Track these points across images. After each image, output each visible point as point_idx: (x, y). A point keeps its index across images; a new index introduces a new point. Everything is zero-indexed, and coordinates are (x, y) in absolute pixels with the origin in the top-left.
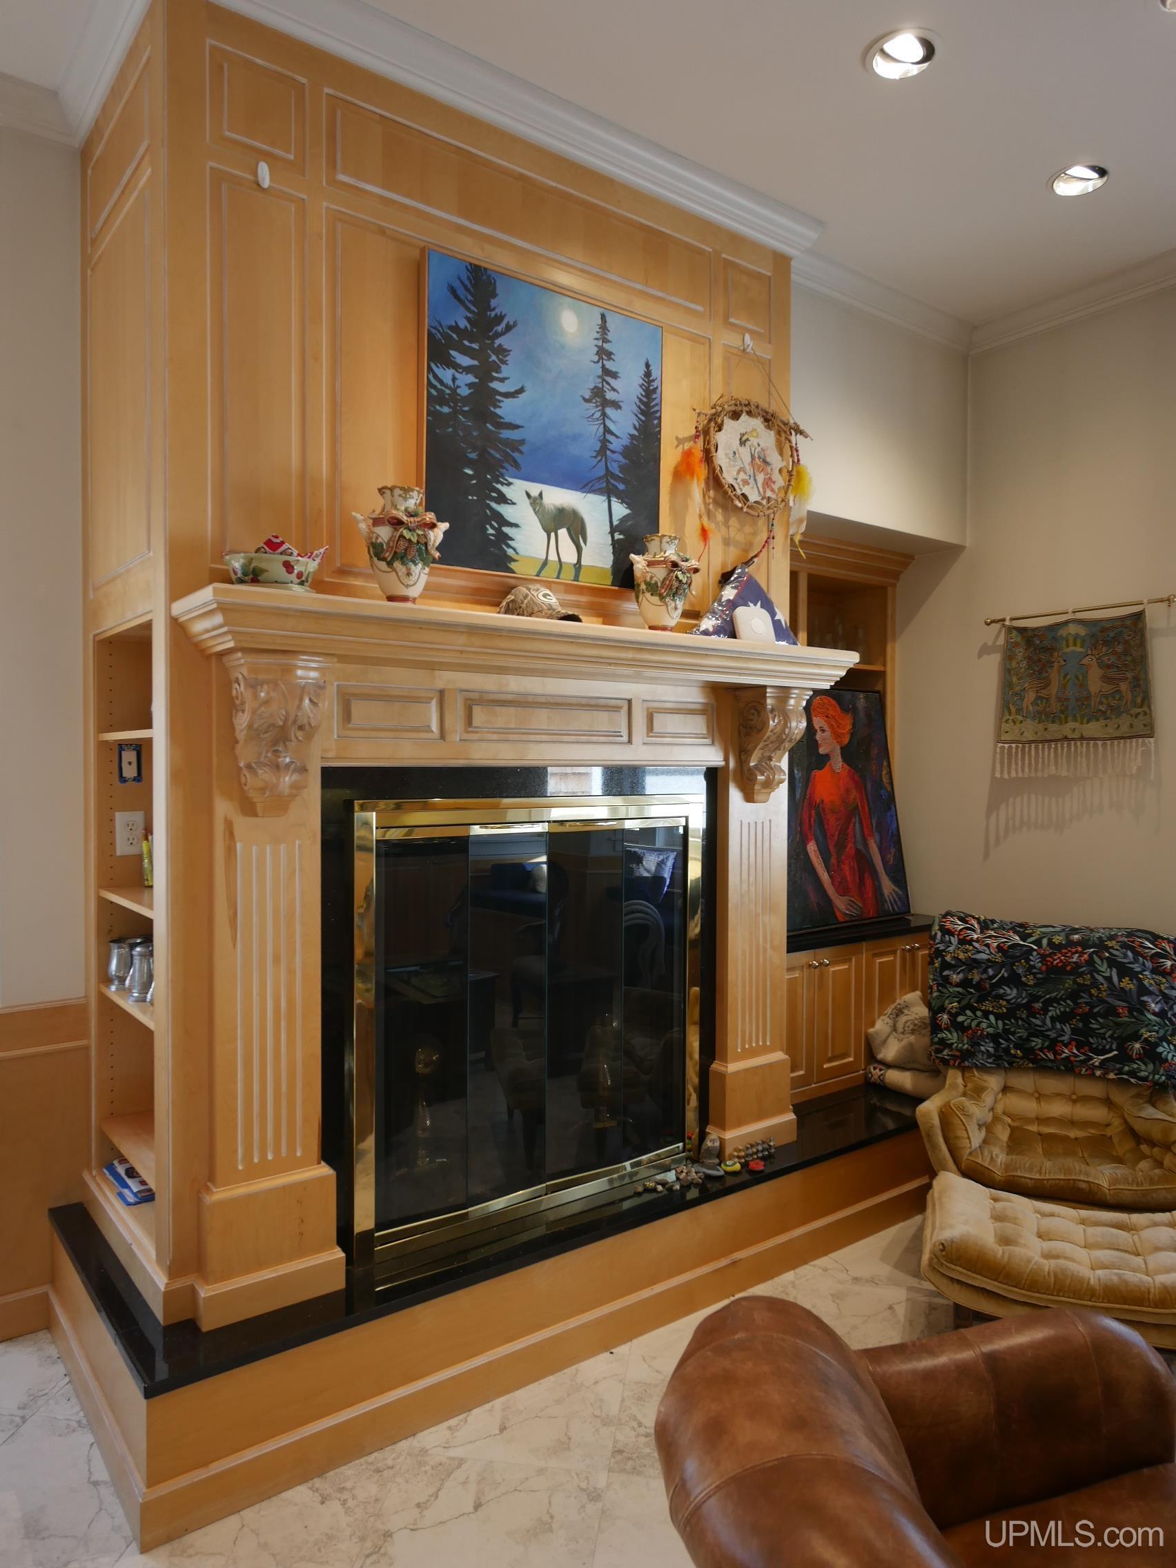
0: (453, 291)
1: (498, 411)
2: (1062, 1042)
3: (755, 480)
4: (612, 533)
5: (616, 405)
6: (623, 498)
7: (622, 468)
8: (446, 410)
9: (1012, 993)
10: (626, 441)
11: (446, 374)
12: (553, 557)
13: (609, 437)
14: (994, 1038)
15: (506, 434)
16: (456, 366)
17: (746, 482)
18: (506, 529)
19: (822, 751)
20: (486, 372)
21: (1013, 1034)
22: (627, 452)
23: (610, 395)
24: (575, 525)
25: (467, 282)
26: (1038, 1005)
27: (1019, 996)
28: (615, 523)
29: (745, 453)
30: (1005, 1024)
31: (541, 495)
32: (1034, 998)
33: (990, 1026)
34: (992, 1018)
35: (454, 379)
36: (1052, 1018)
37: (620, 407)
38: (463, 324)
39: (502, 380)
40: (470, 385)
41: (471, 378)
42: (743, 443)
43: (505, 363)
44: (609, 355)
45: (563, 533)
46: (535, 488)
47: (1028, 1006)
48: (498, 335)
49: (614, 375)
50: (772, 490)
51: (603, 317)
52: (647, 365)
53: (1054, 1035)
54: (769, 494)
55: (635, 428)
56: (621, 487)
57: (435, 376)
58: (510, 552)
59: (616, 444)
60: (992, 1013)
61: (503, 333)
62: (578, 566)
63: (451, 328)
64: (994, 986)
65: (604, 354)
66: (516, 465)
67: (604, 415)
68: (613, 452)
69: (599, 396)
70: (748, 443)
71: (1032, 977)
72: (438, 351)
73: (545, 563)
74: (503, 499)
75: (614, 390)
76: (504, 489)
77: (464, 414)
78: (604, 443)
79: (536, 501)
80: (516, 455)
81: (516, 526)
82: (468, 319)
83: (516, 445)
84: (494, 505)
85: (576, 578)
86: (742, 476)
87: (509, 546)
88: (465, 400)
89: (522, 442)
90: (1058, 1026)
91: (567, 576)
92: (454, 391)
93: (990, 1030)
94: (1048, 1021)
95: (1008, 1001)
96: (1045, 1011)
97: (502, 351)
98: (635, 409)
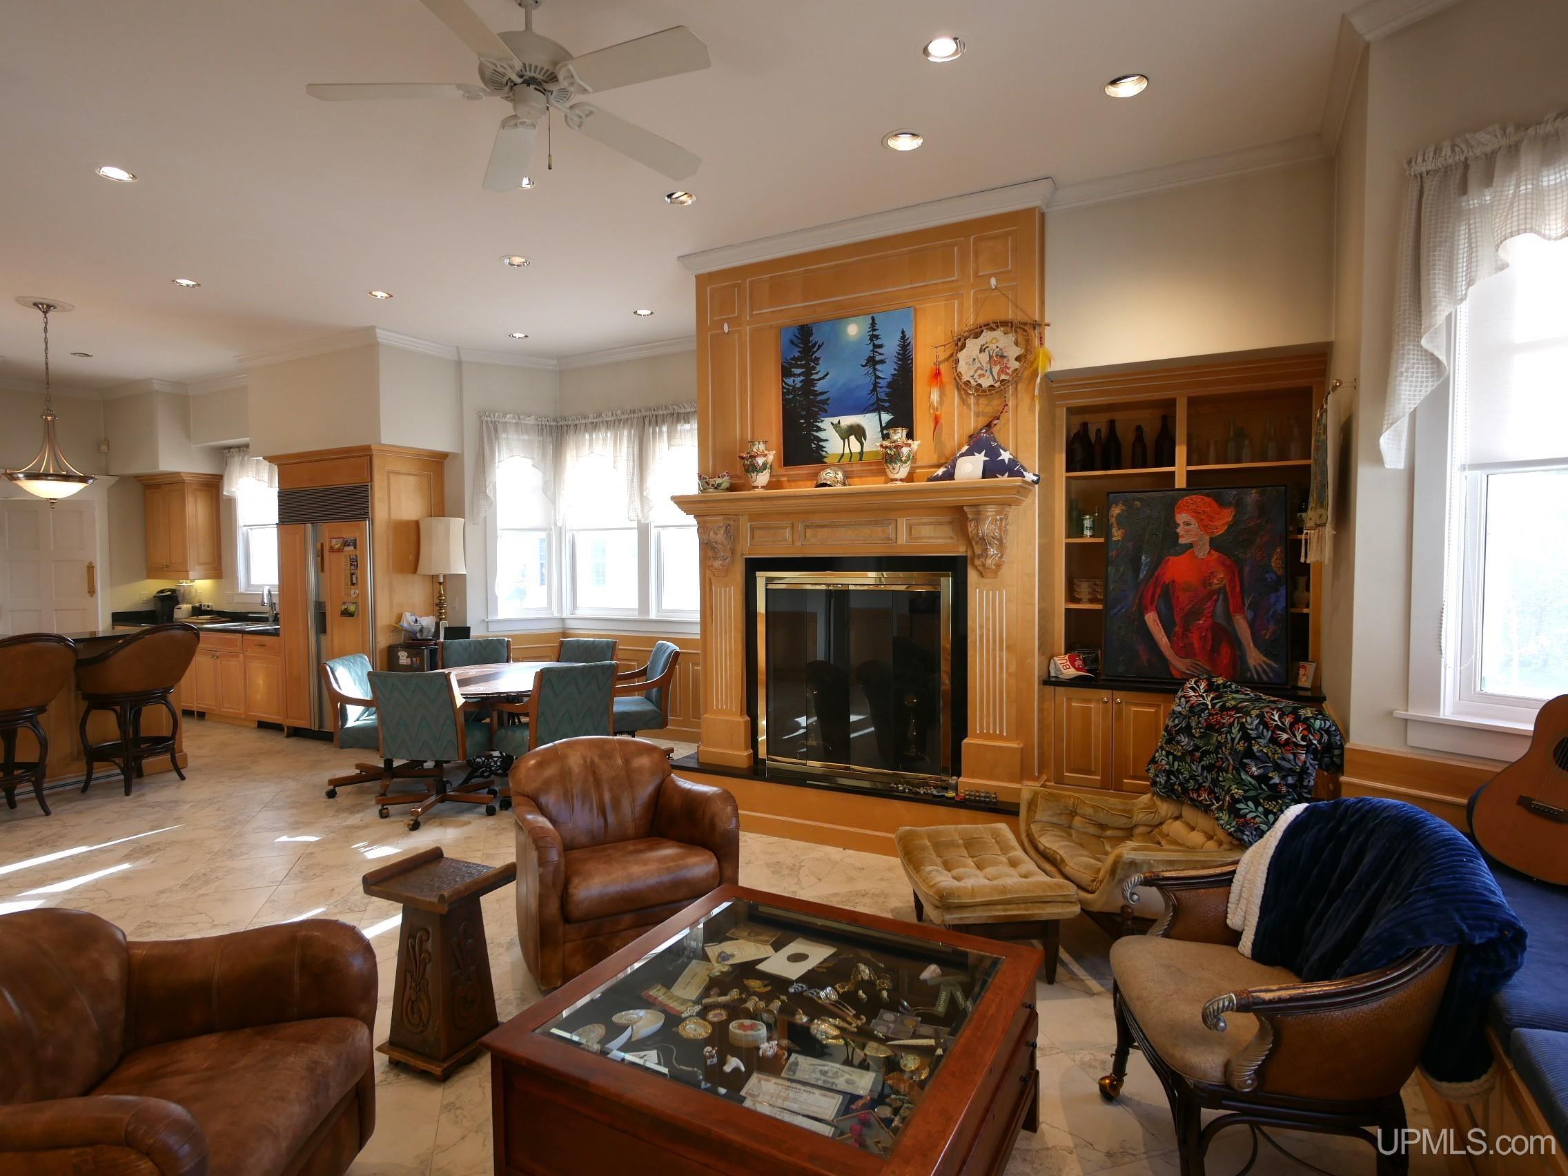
0: (792, 342)
1: (815, 388)
2: (1204, 787)
3: (991, 372)
4: (882, 431)
5: (882, 362)
6: (887, 410)
7: (887, 394)
8: (791, 396)
9: (1184, 740)
10: (889, 379)
11: (790, 381)
12: (847, 451)
13: (878, 380)
14: (1169, 773)
15: (819, 398)
16: (795, 375)
17: (981, 376)
18: (821, 443)
19: (1182, 541)
20: (809, 372)
21: (1182, 774)
22: (890, 385)
23: (878, 358)
24: (858, 432)
25: (799, 336)
26: (1198, 754)
27: (1189, 743)
28: (884, 425)
29: (984, 358)
30: (1179, 766)
31: (839, 422)
32: (1197, 748)
33: (1168, 763)
34: (1171, 757)
35: (794, 381)
36: (1203, 766)
37: (885, 362)
38: (797, 354)
39: (817, 373)
40: (801, 382)
41: (802, 378)
42: (982, 351)
43: (817, 364)
44: (877, 337)
45: (852, 438)
46: (835, 420)
47: (1191, 753)
48: (814, 353)
49: (881, 346)
50: (1007, 374)
51: (873, 319)
52: (903, 332)
53: (1201, 781)
54: (1003, 377)
55: (895, 369)
56: (887, 405)
57: (786, 383)
58: (824, 453)
59: (883, 383)
60: (1172, 754)
61: (817, 351)
62: (862, 453)
63: (791, 359)
64: (1178, 733)
65: (873, 337)
66: (826, 411)
67: (875, 369)
68: (881, 387)
69: (872, 362)
70: (987, 351)
71: (1198, 730)
72: (786, 372)
73: (843, 455)
74: (820, 429)
75: (880, 354)
76: (820, 425)
77: (799, 395)
78: (875, 385)
79: (836, 426)
80: (825, 406)
81: (827, 440)
82: (799, 351)
83: (825, 402)
84: (815, 433)
85: (861, 459)
86: (980, 372)
87: (823, 451)
88: (799, 389)
89: (828, 399)
90: (1205, 774)
91: (855, 459)
92: (794, 387)
93: (1167, 767)
94: (1200, 768)
95: (1182, 746)
96: (1201, 759)
97: (817, 359)
98: (895, 360)
